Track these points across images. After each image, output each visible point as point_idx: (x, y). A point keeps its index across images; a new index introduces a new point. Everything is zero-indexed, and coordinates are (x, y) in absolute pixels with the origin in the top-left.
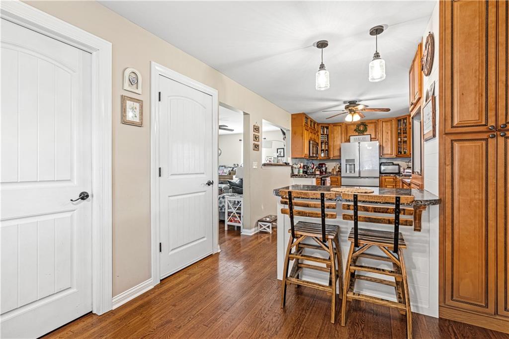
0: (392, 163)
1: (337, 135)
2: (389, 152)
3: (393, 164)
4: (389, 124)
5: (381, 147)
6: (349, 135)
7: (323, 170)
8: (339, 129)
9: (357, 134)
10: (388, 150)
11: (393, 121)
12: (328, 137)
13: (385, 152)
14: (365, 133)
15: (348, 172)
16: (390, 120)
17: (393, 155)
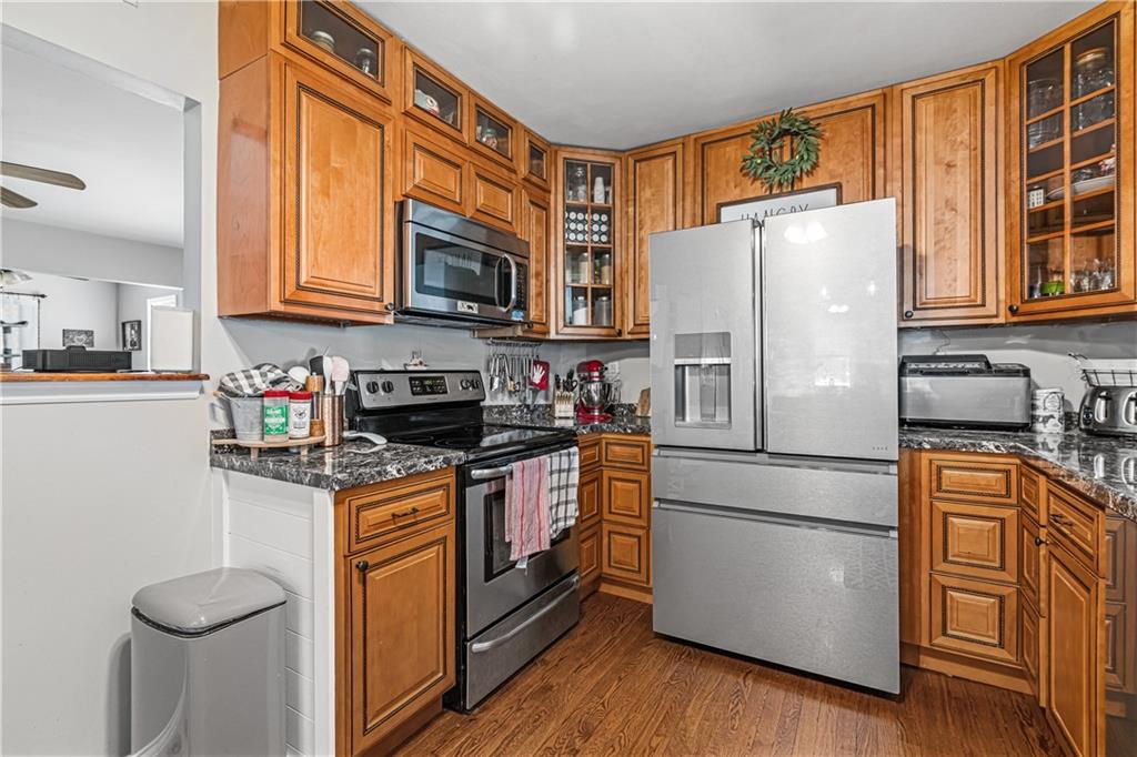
0: (982, 358)
1: (655, 210)
2: (962, 289)
3: (989, 369)
4: (960, 100)
5: (910, 263)
6: (712, 201)
7: (590, 399)
8: (663, 175)
9: (758, 189)
10: (951, 279)
11: (990, 79)
12: (609, 223)
13: (932, 288)
14: (806, 183)
15: (692, 415)
16: (973, 81)
17: (991, 308)
